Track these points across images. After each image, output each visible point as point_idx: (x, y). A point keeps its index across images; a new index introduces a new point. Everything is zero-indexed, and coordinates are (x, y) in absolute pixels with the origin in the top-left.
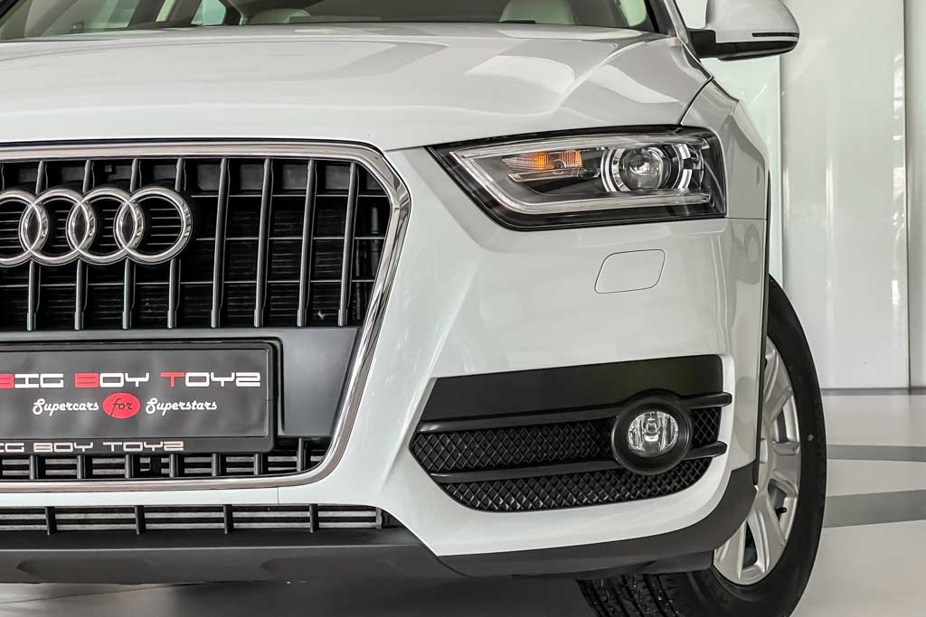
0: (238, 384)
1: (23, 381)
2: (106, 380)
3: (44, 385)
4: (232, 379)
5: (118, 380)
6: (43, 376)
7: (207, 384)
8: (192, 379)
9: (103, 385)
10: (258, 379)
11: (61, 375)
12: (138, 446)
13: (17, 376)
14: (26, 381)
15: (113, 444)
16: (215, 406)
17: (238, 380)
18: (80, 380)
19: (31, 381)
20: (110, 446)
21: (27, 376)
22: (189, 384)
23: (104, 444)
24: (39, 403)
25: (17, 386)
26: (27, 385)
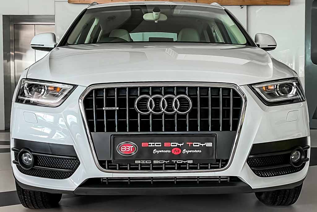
0: (207, 146)
1: (150, 145)
2: (172, 144)
3: (156, 146)
4: (205, 144)
5: (176, 144)
6: (156, 143)
7: (199, 146)
8: (195, 144)
9: (172, 146)
10: (212, 144)
11: (161, 143)
12: (181, 162)
13: (149, 143)
14: (151, 144)
15: (174, 161)
16: (201, 151)
17: (207, 144)
18: (166, 144)
19: (153, 145)
20: (174, 162)
21: (151, 143)
22: (194, 146)
23: (172, 161)
24: (154, 150)
25: (149, 146)
26: (151, 146)
